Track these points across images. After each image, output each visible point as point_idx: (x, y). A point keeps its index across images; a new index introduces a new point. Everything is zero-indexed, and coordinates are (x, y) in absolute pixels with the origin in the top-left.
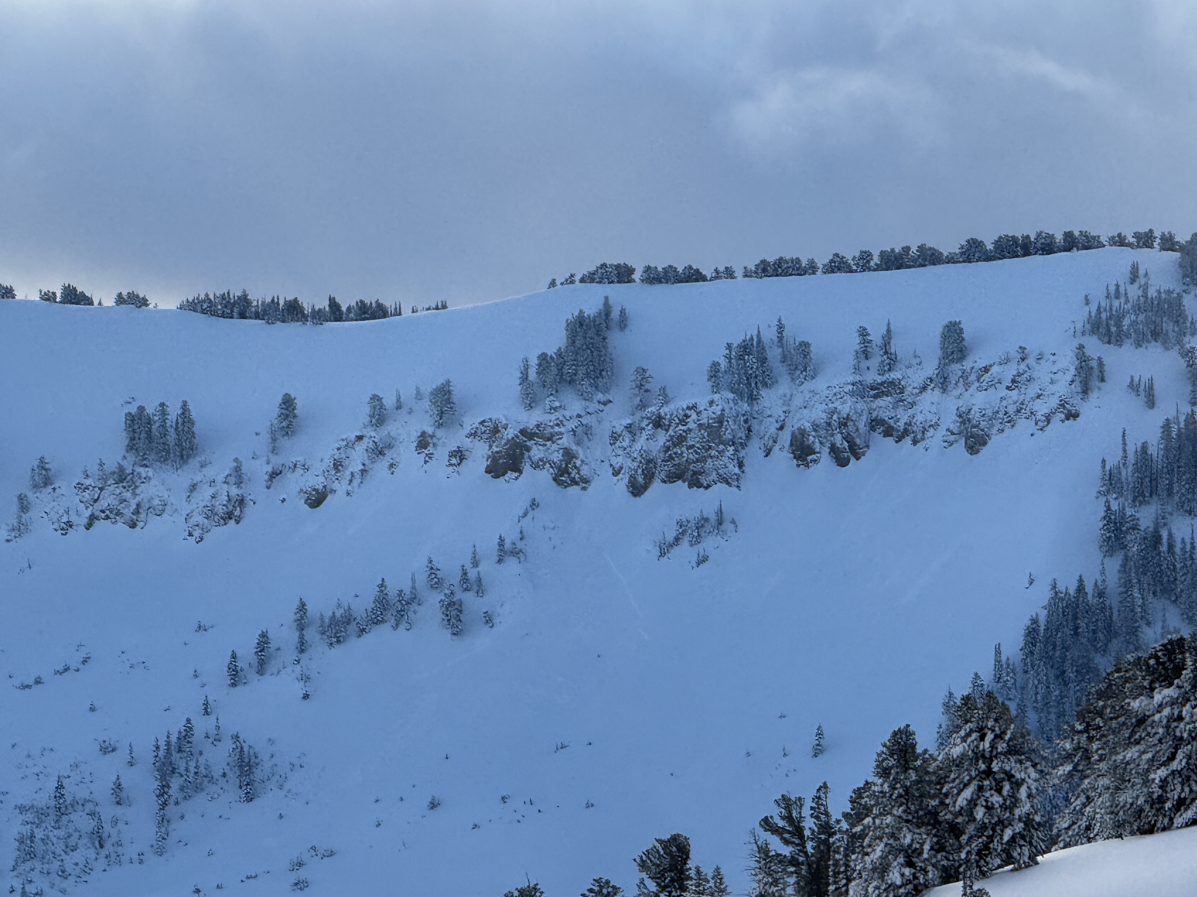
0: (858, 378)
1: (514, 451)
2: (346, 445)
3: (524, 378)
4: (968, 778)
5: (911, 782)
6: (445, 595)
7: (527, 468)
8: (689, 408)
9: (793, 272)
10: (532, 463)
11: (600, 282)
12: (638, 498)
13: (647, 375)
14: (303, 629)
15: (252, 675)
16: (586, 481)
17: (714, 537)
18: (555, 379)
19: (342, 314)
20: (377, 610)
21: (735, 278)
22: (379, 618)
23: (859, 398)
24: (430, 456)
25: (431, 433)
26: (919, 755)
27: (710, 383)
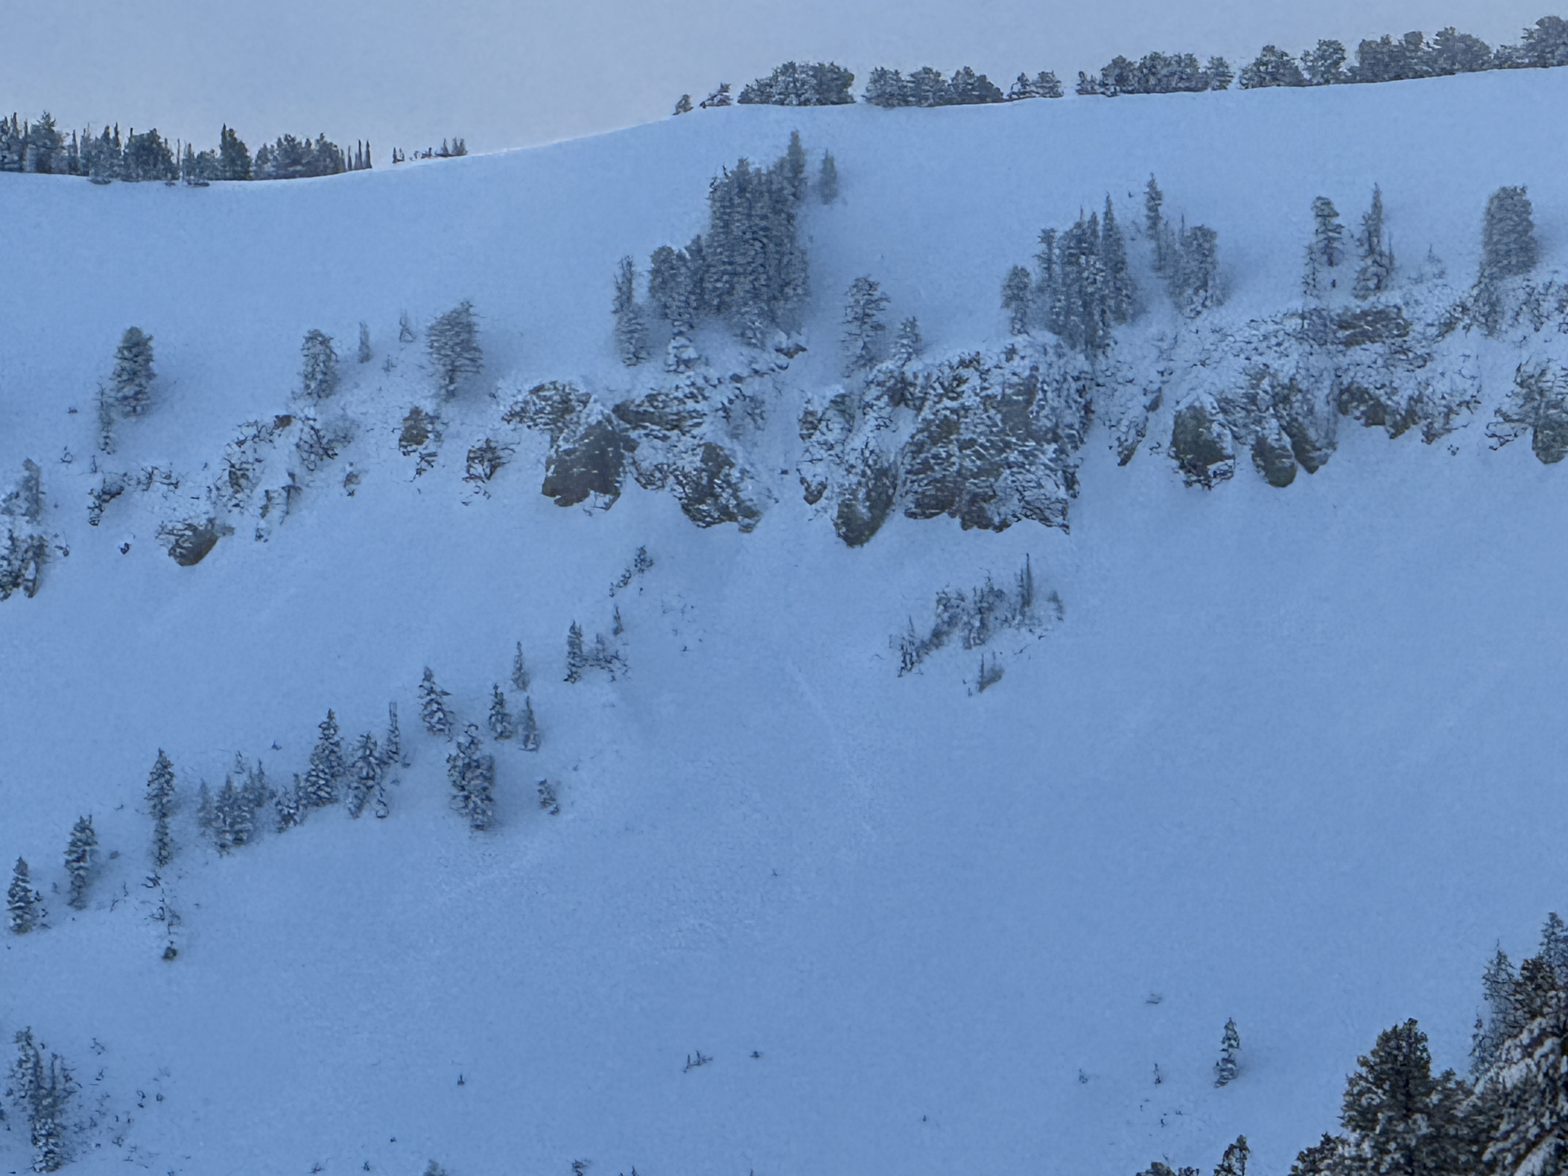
0: (1313, 303)
1: (604, 452)
2: (255, 436)
3: (625, 298)
4: (1535, 1130)
5: (1418, 1139)
6: (459, 745)
7: (629, 485)
8: (963, 364)
9: (1180, 85)
10: (640, 474)
11: (782, 103)
12: (857, 548)
13: (877, 294)
14: (164, 815)
15: (57, 906)
16: (751, 513)
17: (1012, 631)
18: (687, 303)
19: (249, 164)
20: (317, 776)
21: (1060, 95)
22: (323, 794)
23: (1316, 347)
24: (428, 459)
25: (431, 414)
26: (1437, 1082)
27: (1010, 313)
